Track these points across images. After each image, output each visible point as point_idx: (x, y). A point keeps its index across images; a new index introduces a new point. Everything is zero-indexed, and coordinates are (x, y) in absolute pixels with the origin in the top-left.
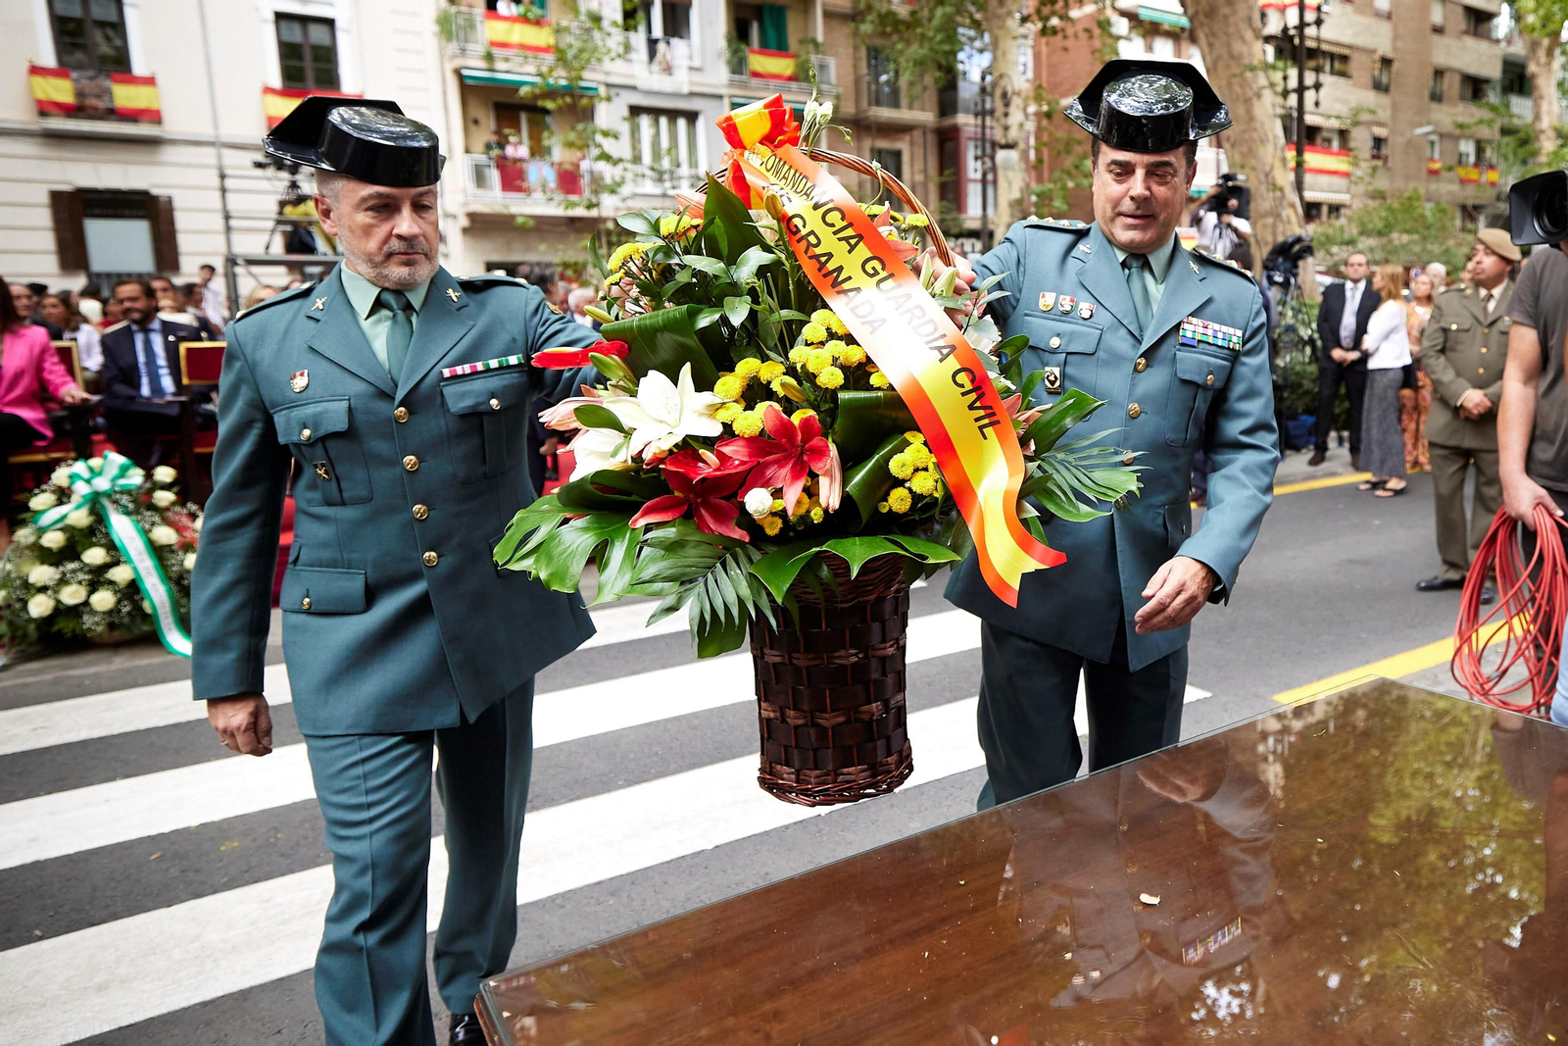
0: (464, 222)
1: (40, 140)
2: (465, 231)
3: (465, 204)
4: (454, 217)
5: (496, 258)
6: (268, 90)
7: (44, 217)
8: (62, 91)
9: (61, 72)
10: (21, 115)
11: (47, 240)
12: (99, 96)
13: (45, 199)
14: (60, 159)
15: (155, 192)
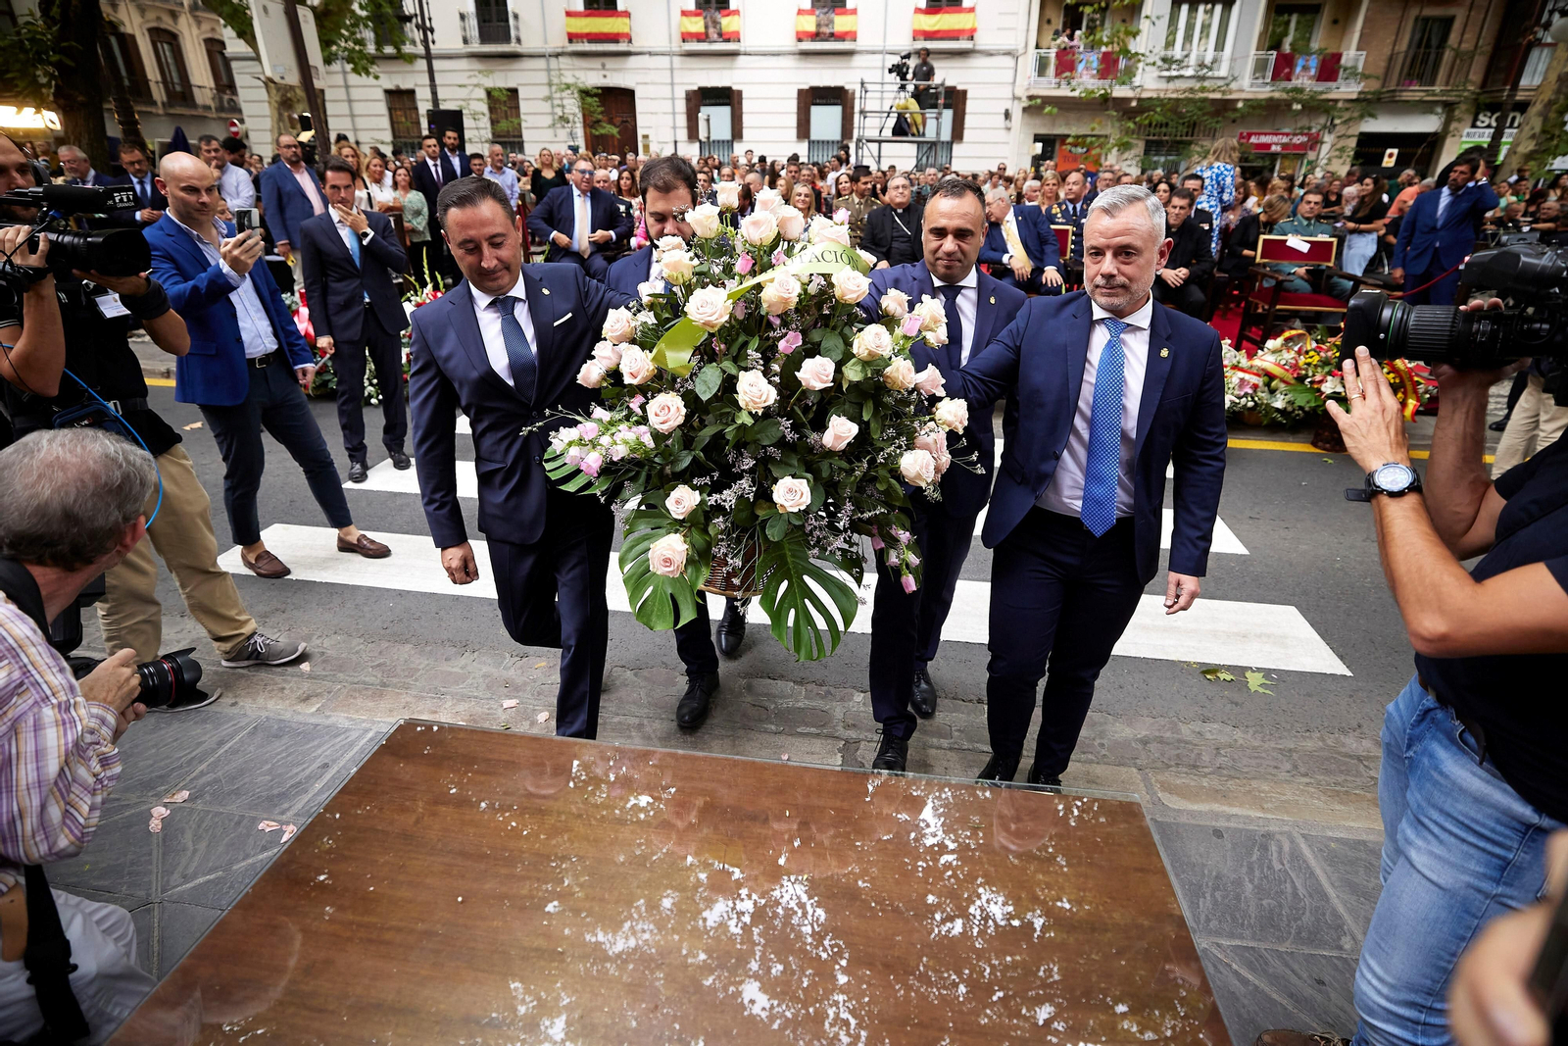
0: (1025, 103)
1: (797, 57)
2: (1025, 110)
3: (1028, 89)
4: (1020, 99)
5: (1043, 131)
6: (918, 10)
7: (793, 106)
8: (809, 24)
9: (811, 12)
10: (789, 43)
11: (793, 121)
12: (827, 25)
13: (795, 95)
14: (805, 68)
15: (847, 87)
